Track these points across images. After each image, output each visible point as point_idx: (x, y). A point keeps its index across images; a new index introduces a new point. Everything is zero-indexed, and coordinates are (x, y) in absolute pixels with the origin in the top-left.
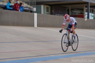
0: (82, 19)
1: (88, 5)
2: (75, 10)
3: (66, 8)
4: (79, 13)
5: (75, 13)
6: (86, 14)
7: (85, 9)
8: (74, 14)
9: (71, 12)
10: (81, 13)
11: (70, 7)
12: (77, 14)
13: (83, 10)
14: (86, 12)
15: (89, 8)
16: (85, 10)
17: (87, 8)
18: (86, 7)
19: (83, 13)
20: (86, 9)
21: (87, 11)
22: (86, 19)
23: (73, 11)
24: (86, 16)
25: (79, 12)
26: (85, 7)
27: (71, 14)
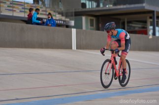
0: (144, 36)
1: (154, 15)
2: (134, 22)
3: (120, 19)
4: (139, 28)
5: (134, 27)
6: (151, 29)
7: (149, 21)
8: (132, 29)
9: (128, 26)
10: (144, 28)
11: (126, 19)
12: (137, 29)
13: (145, 22)
14: (151, 25)
15: (156, 20)
16: (149, 23)
17: (151, 20)
18: (151, 18)
19: (146, 28)
20: (151, 22)
21: (153, 24)
22: (151, 37)
23: (130, 25)
24: (151, 32)
25: (140, 26)
26: (148, 17)
27: (128, 29)
